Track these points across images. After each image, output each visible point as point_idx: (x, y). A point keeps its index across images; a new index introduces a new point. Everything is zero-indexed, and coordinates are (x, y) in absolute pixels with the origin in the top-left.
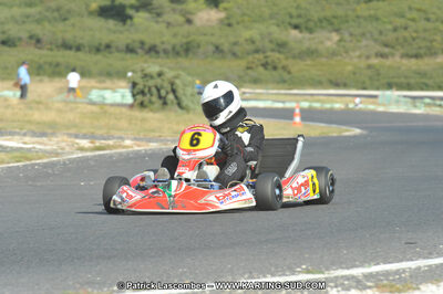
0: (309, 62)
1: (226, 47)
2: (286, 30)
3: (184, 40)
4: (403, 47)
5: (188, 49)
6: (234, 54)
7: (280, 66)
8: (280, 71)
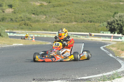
0: (37, 24)
1: (14, 19)
2: (31, 14)
3: (2, 17)
4: (63, 20)
5: (3, 20)
6: (16, 21)
7: (29, 24)
8: (29, 26)
